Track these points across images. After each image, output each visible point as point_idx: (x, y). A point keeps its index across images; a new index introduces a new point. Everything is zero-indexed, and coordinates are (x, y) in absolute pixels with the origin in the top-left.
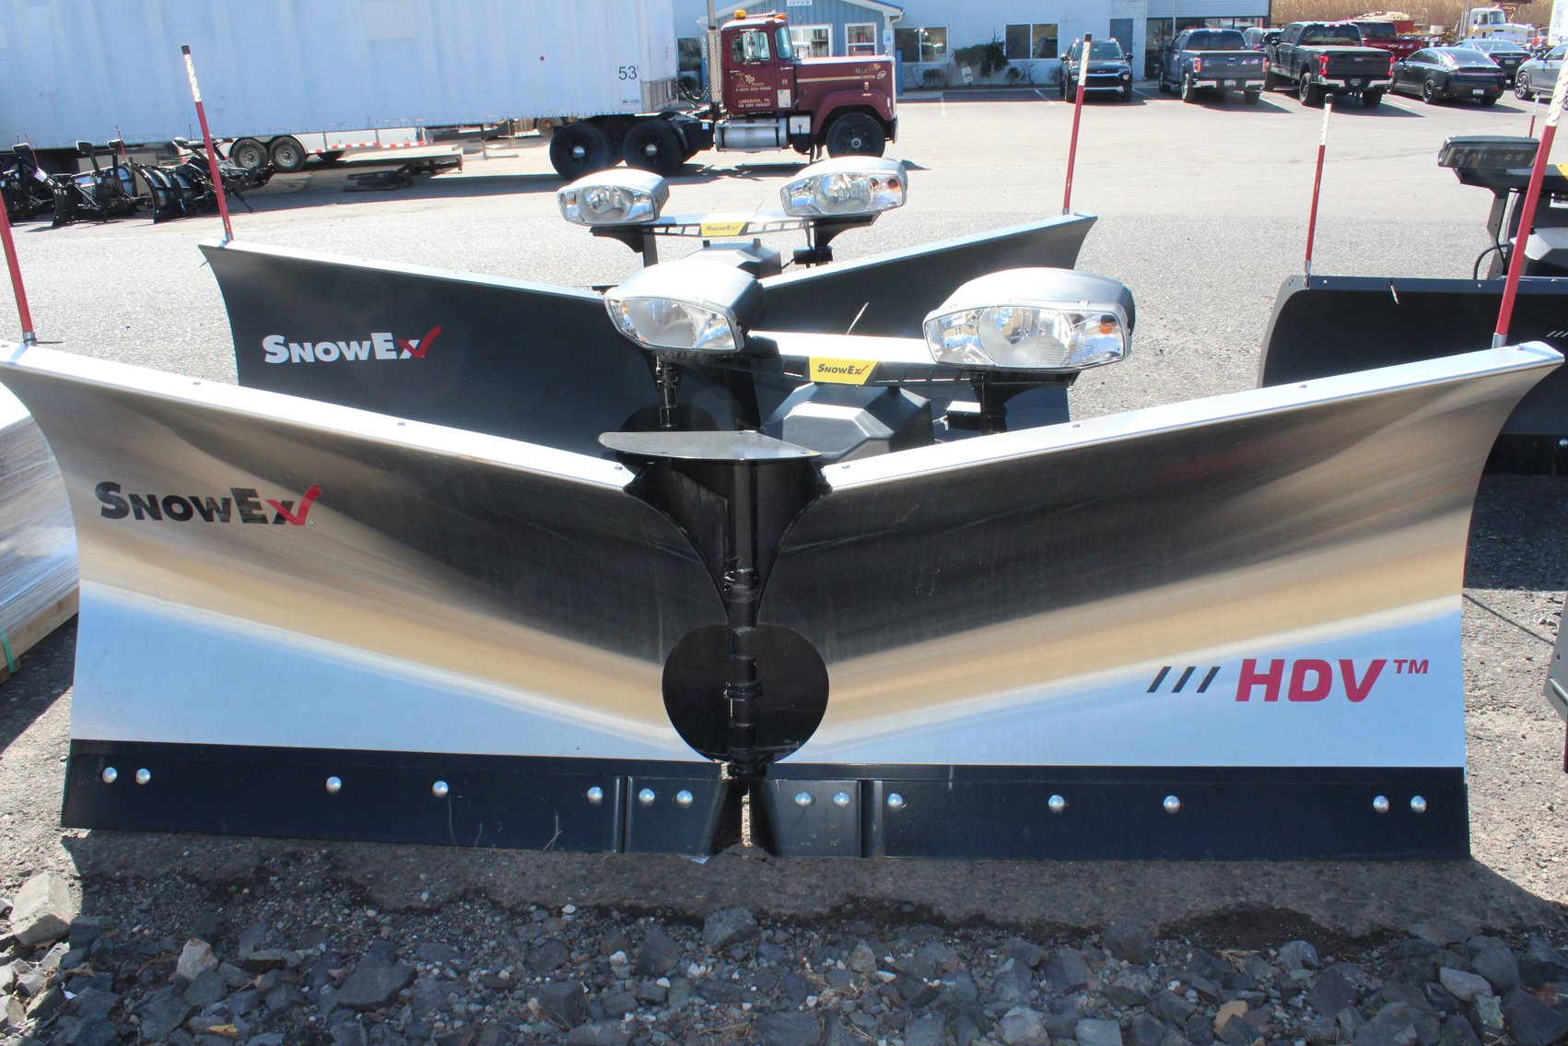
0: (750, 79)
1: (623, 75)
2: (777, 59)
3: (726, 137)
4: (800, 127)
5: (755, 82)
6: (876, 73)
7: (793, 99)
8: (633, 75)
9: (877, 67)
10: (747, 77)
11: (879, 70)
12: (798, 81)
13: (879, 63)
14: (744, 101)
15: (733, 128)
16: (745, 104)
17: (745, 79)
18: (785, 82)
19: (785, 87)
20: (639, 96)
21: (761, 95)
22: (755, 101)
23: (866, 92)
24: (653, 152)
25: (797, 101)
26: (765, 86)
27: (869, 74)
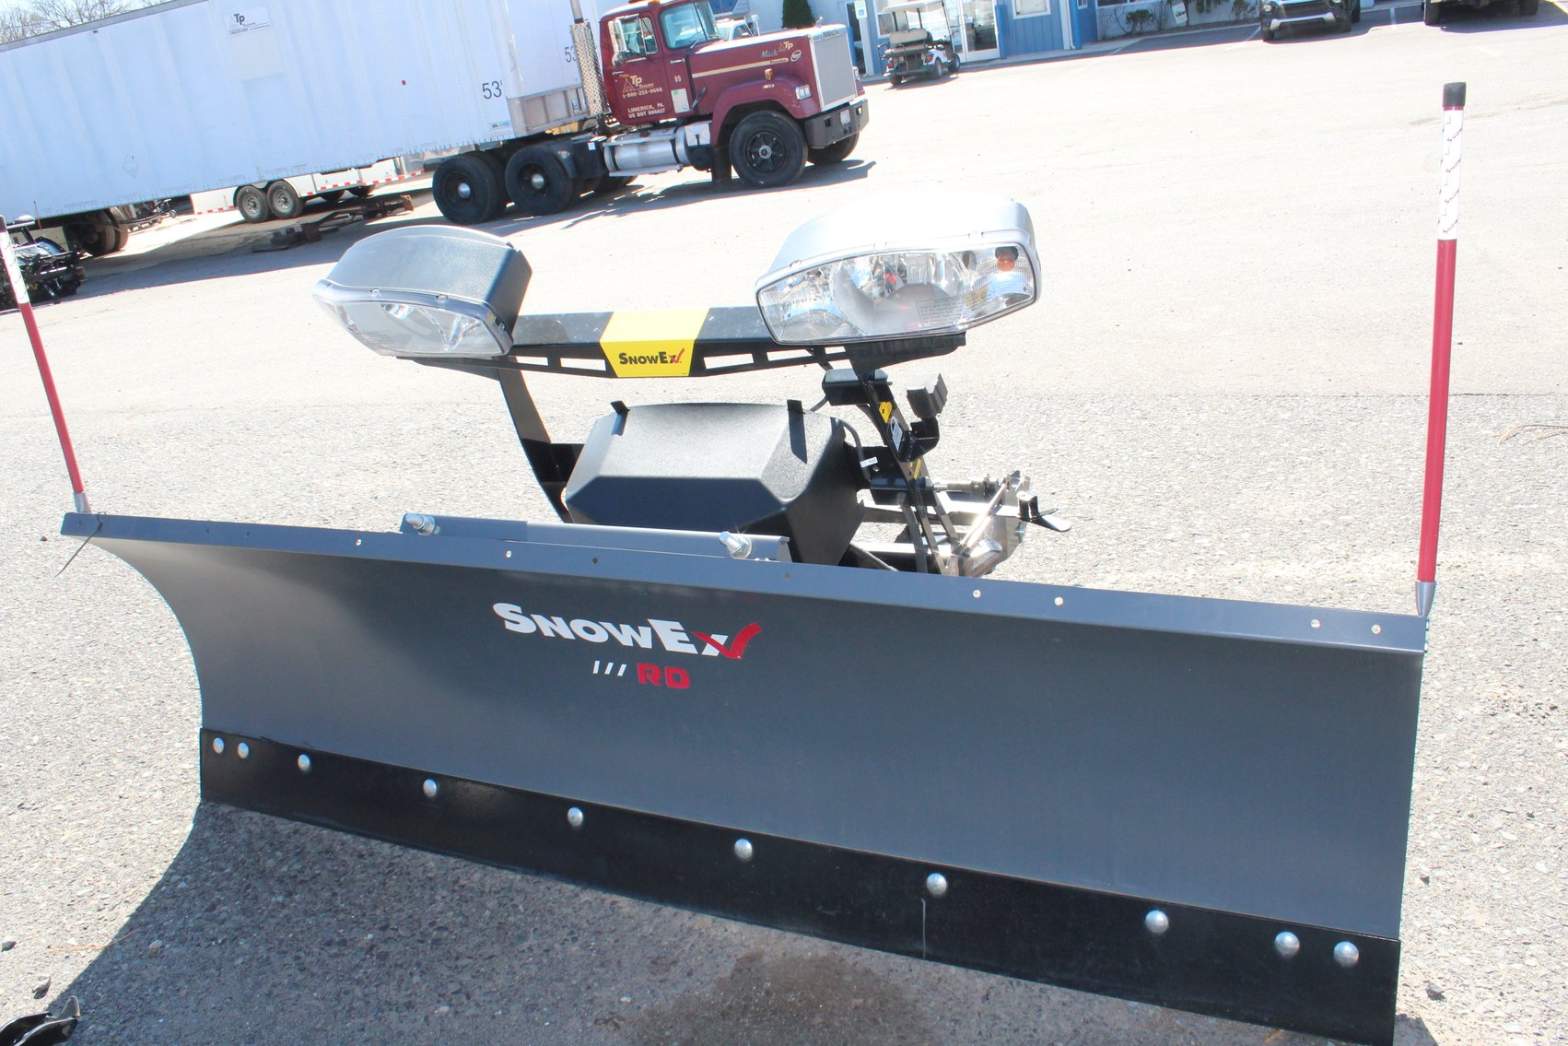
0: (636, 80)
1: (487, 94)
2: (665, 50)
3: (616, 157)
4: (697, 137)
5: (643, 83)
6: (788, 54)
7: (691, 100)
8: (497, 93)
9: (789, 46)
10: (633, 77)
11: (793, 50)
12: (694, 76)
13: (790, 40)
14: (634, 110)
15: (624, 145)
16: (635, 113)
17: (630, 81)
18: (678, 79)
19: (678, 86)
20: (508, 118)
21: (651, 100)
22: (646, 108)
23: (768, 82)
24: (539, 184)
25: (696, 102)
26: (655, 87)
27: (780, 56)
